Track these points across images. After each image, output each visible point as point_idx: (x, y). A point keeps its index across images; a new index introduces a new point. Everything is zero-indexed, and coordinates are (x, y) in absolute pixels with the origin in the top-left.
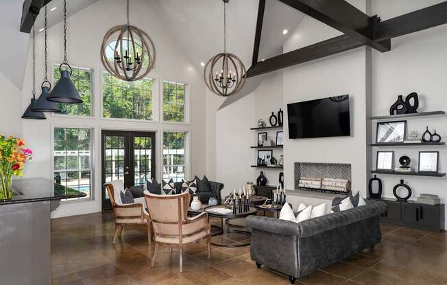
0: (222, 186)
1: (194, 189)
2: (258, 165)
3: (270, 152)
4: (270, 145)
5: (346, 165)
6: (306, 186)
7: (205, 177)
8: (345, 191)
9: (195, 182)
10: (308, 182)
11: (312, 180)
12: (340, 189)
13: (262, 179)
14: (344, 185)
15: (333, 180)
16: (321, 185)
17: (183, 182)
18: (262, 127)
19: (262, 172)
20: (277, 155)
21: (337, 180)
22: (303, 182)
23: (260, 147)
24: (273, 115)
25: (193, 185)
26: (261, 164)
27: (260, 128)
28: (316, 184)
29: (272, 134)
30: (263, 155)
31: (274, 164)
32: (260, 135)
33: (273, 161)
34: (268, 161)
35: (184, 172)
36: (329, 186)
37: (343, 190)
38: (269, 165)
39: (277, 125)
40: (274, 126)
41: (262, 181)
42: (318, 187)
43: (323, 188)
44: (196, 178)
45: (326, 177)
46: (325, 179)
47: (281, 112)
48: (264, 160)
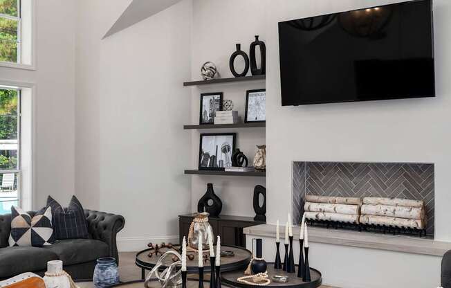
0: (119, 222)
1: (45, 233)
2: (200, 168)
3: (230, 139)
4: (231, 121)
5: (416, 167)
6: (321, 216)
7: (75, 199)
8: (420, 226)
9: (48, 214)
10: (327, 207)
11: (335, 202)
12: (406, 223)
13: (210, 202)
14: (416, 213)
15: (387, 200)
16: (360, 213)
17: (15, 213)
18: (211, 78)
19: (210, 186)
20: (247, 145)
21: (396, 201)
22: (314, 206)
23: (206, 126)
24: (239, 51)
25: (43, 223)
26: (208, 167)
27: (205, 82)
28: (344, 211)
29: (234, 96)
30: (214, 145)
31: (240, 165)
32: (206, 100)
33: (238, 158)
34: (224, 159)
35: (15, 187)
36: (377, 215)
37: (412, 224)
38: (229, 168)
39: (249, 74)
40: (239, 77)
41: (212, 206)
42: (352, 219)
43: (363, 220)
44: (51, 201)
45: (368, 195)
46: (366, 199)
47: (258, 43)
48: (214, 157)
